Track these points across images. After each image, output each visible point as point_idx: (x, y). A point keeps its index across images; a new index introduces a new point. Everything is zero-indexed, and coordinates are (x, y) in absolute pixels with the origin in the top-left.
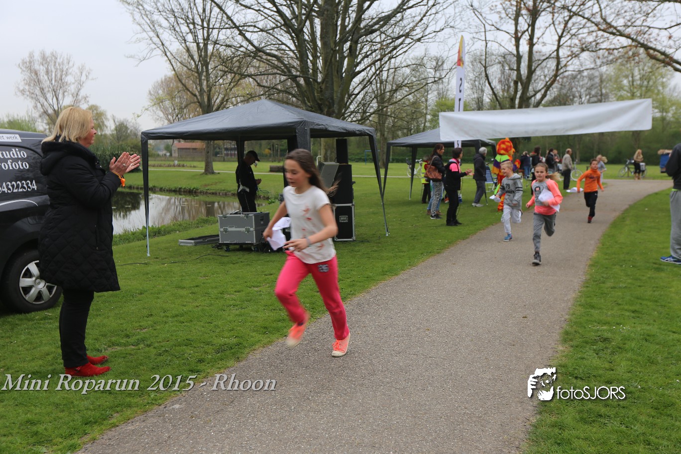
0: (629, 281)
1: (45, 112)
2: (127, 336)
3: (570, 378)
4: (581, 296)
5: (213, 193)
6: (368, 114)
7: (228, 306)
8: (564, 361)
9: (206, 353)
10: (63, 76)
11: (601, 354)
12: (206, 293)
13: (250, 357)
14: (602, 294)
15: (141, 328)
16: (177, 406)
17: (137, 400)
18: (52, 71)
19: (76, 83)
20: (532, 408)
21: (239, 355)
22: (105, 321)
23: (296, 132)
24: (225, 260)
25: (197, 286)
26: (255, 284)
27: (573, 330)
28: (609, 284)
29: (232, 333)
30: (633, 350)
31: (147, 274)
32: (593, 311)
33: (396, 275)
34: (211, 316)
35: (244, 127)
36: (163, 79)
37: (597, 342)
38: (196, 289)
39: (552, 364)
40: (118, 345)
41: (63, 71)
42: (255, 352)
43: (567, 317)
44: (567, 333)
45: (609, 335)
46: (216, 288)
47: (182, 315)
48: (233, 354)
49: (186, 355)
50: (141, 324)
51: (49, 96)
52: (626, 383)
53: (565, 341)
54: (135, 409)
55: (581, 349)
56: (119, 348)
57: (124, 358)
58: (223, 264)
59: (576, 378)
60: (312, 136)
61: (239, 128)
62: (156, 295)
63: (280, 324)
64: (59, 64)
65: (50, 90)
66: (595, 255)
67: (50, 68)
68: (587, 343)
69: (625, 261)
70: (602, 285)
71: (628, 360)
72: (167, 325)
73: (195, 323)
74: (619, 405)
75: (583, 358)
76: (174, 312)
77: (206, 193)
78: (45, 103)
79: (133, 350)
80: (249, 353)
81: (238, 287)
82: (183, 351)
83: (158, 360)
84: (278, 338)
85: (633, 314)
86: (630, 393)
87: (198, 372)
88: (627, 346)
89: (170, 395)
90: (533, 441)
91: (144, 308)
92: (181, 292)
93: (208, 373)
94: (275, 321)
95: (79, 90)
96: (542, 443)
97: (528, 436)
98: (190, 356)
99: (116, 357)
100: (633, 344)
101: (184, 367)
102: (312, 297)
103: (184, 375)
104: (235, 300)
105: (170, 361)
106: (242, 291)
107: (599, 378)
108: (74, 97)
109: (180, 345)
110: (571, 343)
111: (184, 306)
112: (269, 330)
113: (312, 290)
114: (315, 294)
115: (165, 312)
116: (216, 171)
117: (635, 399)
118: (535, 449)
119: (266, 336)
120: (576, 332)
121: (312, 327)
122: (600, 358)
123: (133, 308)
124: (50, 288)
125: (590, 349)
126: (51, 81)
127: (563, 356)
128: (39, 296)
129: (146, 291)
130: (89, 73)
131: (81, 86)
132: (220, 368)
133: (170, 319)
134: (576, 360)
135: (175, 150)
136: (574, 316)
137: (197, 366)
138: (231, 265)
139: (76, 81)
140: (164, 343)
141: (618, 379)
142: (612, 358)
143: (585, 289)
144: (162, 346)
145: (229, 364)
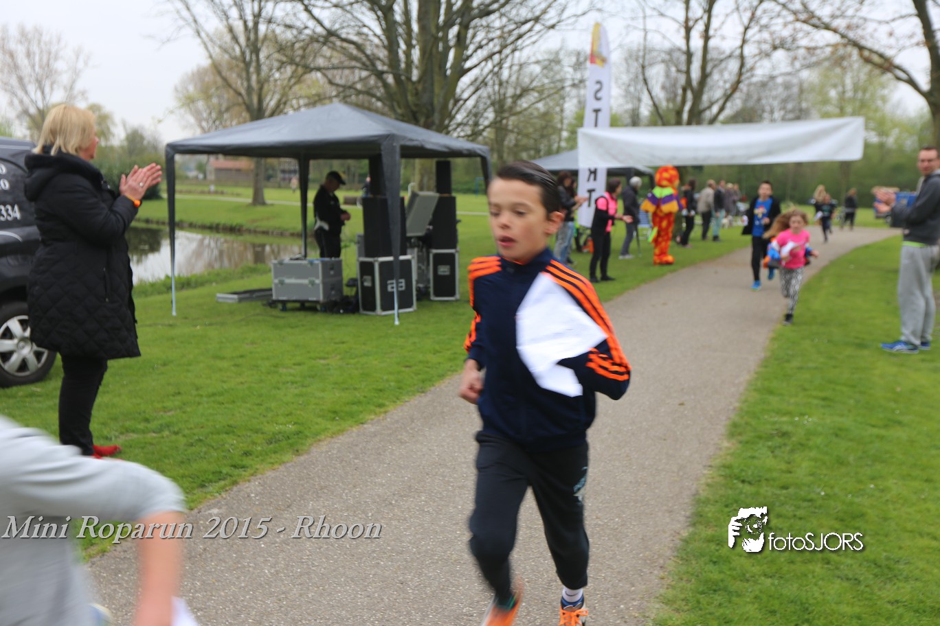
0: (821, 360)
1: (25, 112)
2: (147, 420)
3: (735, 481)
4: (757, 379)
5: (265, 233)
6: (481, 127)
7: (284, 383)
8: (729, 460)
9: (254, 443)
10: (52, 61)
11: (777, 452)
12: (254, 366)
13: (314, 449)
14: (785, 376)
15: (165, 410)
16: (215, 511)
18: (34, 54)
19: (70, 72)
20: (684, 518)
21: (299, 447)
22: (115, 400)
23: (380, 150)
24: (281, 322)
25: (242, 356)
26: (322, 355)
27: (743, 422)
28: (795, 364)
29: (288, 419)
30: (818, 447)
31: (173, 339)
32: (771, 397)
34: (260, 396)
35: (309, 141)
36: (195, 69)
37: (773, 438)
38: (240, 361)
39: (713, 464)
40: (133, 431)
41: (50, 54)
42: (321, 443)
43: (737, 405)
45: (790, 428)
46: (268, 359)
47: (221, 394)
48: (291, 445)
49: (227, 446)
50: (165, 405)
51: (32, 88)
52: (807, 489)
53: (732, 435)
55: (752, 446)
56: (134, 436)
57: (143, 448)
58: (277, 327)
59: (743, 481)
60: (403, 156)
62: (186, 367)
63: (355, 408)
64: (46, 44)
65: (33, 80)
67: (31, 48)
68: (760, 438)
69: (818, 334)
70: (786, 365)
71: (811, 460)
72: (201, 407)
73: (238, 404)
74: (795, 516)
75: (753, 457)
76: (210, 390)
77: (255, 232)
78: (26, 99)
79: (155, 438)
80: (311, 445)
81: (298, 359)
82: (222, 440)
83: (189, 451)
84: (351, 427)
85: (822, 403)
86: (810, 500)
87: (243, 467)
88: (811, 443)
89: (206, 498)
90: (682, 559)
91: (169, 384)
92: (221, 364)
93: (257, 469)
94: (348, 404)
95: (74, 82)
96: (694, 562)
97: (676, 554)
98: (233, 447)
99: (131, 447)
100: (819, 440)
101: (225, 462)
102: (399, 373)
103: (224, 471)
104: (294, 376)
105: (205, 453)
106: (304, 364)
107: (771, 482)
108: (66, 91)
109: (219, 433)
110: (740, 438)
111: (224, 382)
112: (341, 415)
113: (398, 364)
114: (403, 369)
115: (197, 389)
116: (268, 201)
117: (816, 508)
118: (684, 568)
119: (335, 423)
120: (747, 423)
121: (397, 412)
122: (775, 457)
123: (154, 384)
124: (38, 354)
125: (764, 446)
126: (33, 67)
127: (728, 455)
128: (24, 365)
129: (172, 362)
130: (89, 58)
131: (77, 75)
132: (272, 463)
133: (205, 399)
134: (745, 459)
135: (211, 171)
136: (746, 404)
137: (242, 461)
138: (289, 329)
139: (69, 68)
140: (197, 430)
141: (796, 484)
142: (791, 458)
143: (763, 369)
144: (194, 434)
145: (285, 459)
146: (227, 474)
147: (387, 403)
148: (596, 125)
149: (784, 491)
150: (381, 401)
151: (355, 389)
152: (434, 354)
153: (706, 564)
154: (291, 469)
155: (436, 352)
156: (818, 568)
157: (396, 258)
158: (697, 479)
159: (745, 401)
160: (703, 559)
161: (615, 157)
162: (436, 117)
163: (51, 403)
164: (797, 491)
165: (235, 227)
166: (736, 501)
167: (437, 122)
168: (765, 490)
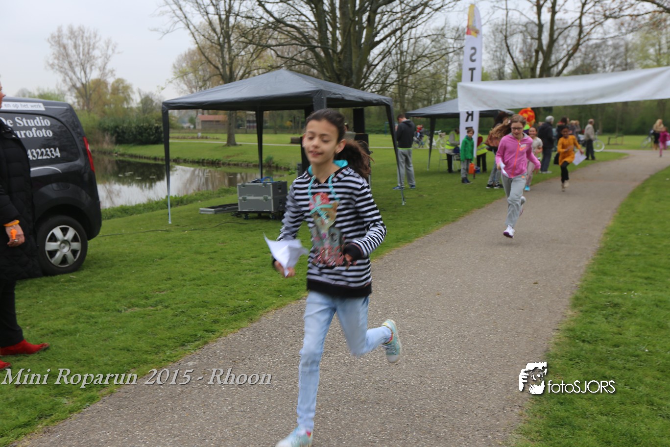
0: (644, 249)
1: (74, 86)
2: (147, 298)
3: (577, 341)
4: (594, 264)
5: (236, 165)
6: (387, 85)
7: (244, 271)
8: (573, 325)
9: (221, 314)
10: (91, 50)
11: (610, 319)
12: (223, 259)
13: (264, 319)
14: (615, 261)
15: (160, 290)
16: (191, 363)
17: (154, 357)
18: (79, 46)
19: (103, 57)
21: (253, 317)
22: (126, 284)
23: (312, 102)
24: (243, 227)
25: (215, 252)
27: (583, 296)
28: (623, 252)
29: (245, 296)
30: (642, 315)
31: (168, 240)
32: (605, 277)
33: (410, 242)
34: (227, 280)
35: (262, 97)
36: (187, 52)
37: (607, 307)
38: (214, 254)
39: (559, 327)
40: (137, 306)
41: (90, 45)
42: (268, 314)
43: (578, 283)
44: (577, 299)
45: (620, 301)
46: (233, 253)
47: (199, 279)
48: (247, 315)
49: (202, 316)
50: (160, 287)
51: (78, 69)
52: (634, 347)
53: (575, 306)
54: (151, 365)
55: (590, 314)
56: (137, 309)
57: (143, 318)
58: (241, 231)
59: (584, 341)
60: (329, 105)
61: (257, 98)
62: (176, 260)
63: (293, 288)
64: (87, 38)
65: (78, 64)
66: (611, 223)
67: (77, 42)
68: (596, 308)
69: (641, 229)
70: (616, 253)
71: (637, 324)
72: (185, 288)
73: (211, 286)
74: (625, 368)
75: (591, 323)
76: (192, 276)
77: (229, 164)
78: (74, 77)
79: (152, 311)
80: (261, 315)
81: (255, 253)
82: (198, 312)
83: (174, 320)
84: (291, 302)
85: (645, 281)
86: (637, 356)
87: (212, 331)
88: (637, 312)
89: (185, 354)
90: (536, 400)
91: (163, 272)
92: (200, 257)
93: (222, 333)
94: (289, 285)
95: (106, 64)
96: (545, 403)
97: (531, 396)
98: (205, 317)
99: (134, 317)
100: (643, 310)
101: (200, 328)
103: (199, 335)
104: (251, 265)
105: (186, 321)
106: (259, 256)
107: (606, 342)
108: (101, 71)
109: (196, 307)
110: (581, 308)
111: (202, 270)
112: (283, 293)
115: (183, 276)
116: (238, 143)
117: (641, 361)
118: (538, 407)
119: (279, 299)
120: (586, 297)
122: (609, 322)
123: (153, 272)
124: (74, 252)
125: (599, 314)
126: (79, 55)
127: (572, 321)
128: (64, 260)
129: (166, 256)
130: (115, 47)
131: (108, 59)
132: (233, 329)
133: (188, 283)
134: (585, 324)
135: (198, 123)
136: (586, 282)
137: (212, 327)
138: (250, 233)
139: (103, 55)
140: (181, 305)
141: (626, 343)
142: (621, 323)
143: (598, 257)
144: (179, 308)
145: (242, 325)
146: (200, 337)
148: (472, 80)
149: (616, 349)
153: (554, 404)
154: (247, 333)
156: (643, 408)
158: (548, 339)
159: (585, 280)
160: (552, 401)
161: (485, 103)
162: (354, 78)
163: (82, 286)
164: (626, 348)
165: (215, 161)
166: (578, 356)
167: (355, 81)
168: (601, 348)
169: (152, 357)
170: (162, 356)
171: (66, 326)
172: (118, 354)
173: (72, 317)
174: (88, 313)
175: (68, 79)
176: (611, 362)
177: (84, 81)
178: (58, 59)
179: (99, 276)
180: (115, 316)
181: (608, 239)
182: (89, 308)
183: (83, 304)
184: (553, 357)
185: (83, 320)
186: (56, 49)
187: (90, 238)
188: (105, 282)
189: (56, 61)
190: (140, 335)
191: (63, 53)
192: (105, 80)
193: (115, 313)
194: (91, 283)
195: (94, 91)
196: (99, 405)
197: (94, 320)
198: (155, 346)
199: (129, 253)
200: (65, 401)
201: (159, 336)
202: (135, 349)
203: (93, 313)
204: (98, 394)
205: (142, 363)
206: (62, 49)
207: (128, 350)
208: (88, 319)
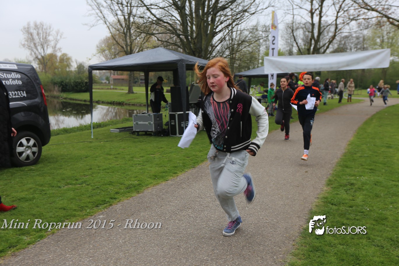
0: (370, 153)
1: (37, 57)
2: (77, 180)
3: (329, 204)
4: (341, 161)
5: (133, 105)
7: (135, 165)
8: (326, 195)
9: (120, 189)
10: (47, 36)
11: (348, 192)
12: (123, 158)
13: (146, 192)
14: (353, 160)
15: (85, 175)
16: (101, 216)
18: (40, 34)
19: (55, 41)
20: (305, 220)
21: (139, 190)
22: (64, 172)
23: (177, 66)
24: (136, 140)
25: (118, 154)
26: (152, 153)
27: (333, 179)
28: (359, 155)
29: (135, 179)
30: (367, 190)
31: (91, 147)
32: (347, 169)
34: (125, 169)
35: (148, 63)
36: (105, 38)
37: (347, 186)
38: (118, 155)
39: (319, 197)
40: (71, 184)
41: (47, 33)
42: (148, 189)
43: (331, 172)
44: (330, 181)
45: (355, 182)
46: (129, 155)
47: (108, 169)
48: (136, 190)
49: (109, 190)
50: (85, 173)
51: (39, 48)
52: (361, 207)
53: (328, 185)
54: (78, 218)
55: (337, 189)
56: (70, 186)
57: (74, 191)
58: (134, 142)
59: (332, 204)
60: (187, 69)
61: (145, 63)
62: (95, 158)
63: (164, 174)
64: (45, 29)
65: (40, 44)
66: (352, 139)
67: (39, 32)
69: (369, 142)
70: (354, 155)
71: (364, 195)
72: (99, 174)
73: (115, 173)
74: (355, 219)
75: (337, 194)
76: (104, 167)
77: (129, 105)
78: (37, 52)
79: (79, 187)
80: (144, 189)
81: (142, 155)
82: (107, 188)
83: (93, 192)
84: (162, 182)
85: (370, 171)
86: (363, 212)
87: (115, 199)
88: (364, 188)
89: (98, 211)
90: (303, 237)
91: (87, 165)
92: (109, 157)
93: (121, 199)
94: (161, 172)
95: (56, 44)
96: (308, 238)
97: (300, 235)
98: (111, 190)
99: (69, 190)
100: (367, 187)
101: (107, 196)
102: (184, 160)
103: (107, 200)
104: (139, 161)
105: (99, 193)
106: (144, 156)
107: (345, 205)
108: (53, 48)
109: (106, 185)
110: (332, 186)
111: (110, 164)
112: (157, 177)
113: (184, 156)
114: (186, 158)
115: (99, 167)
116: (134, 92)
117: (365, 215)
118: (303, 241)
119: (155, 180)
120: (335, 180)
121: (182, 176)
122: (347, 194)
123: (81, 165)
124: (34, 153)
125: (342, 189)
126: (40, 39)
127: (326, 193)
128: (28, 157)
129: (89, 156)
130: (62, 34)
131: (57, 42)
132: (127, 197)
133: (101, 171)
134: (334, 195)
135: (111, 80)
136: (336, 172)
137: (114, 196)
138: (140, 143)
139: (54, 39)
140: (97, 184)
141: (356, 205)
142: (355, 194)
143: (344, 157)
144: (96, 185)
145: (133, 195)
146: (108, 201)
147: (178, 172)
148: (273, 56)
149: (351, 208)
150: (175, 171)
151: (165, 166)
152: (200, 152)
153: (313, 239)
154: (135, 199)
155: (201, 151)
156: (364, 241)
157: (185, 112)
158: (312, 203)
159: (335, 171)
160: (312, 237)
161: (280, 69)
162: (203, 53)
163: (38, 173)
164: (357, 208)
165: (121, 103)
166: (328, 213)
167: (203, 55)
168: (342, 208)
169: (78, 213)
170: (84, 213)
171: (27, 196)
172: (58, 212)
173: (32, 191)
174: (41, 188)
175: (33, 53)
176: (347, 216)
177: (43, 55)
178: (28, 41)
179: (48, 167)
180: (57, 190)
181: (350, 148)
182: (41, 185)
183: (38, 183)
184: (314, 213)
185: (38, 192)
186: (26, 36)
187: (44, 145)
188: (52, 171)
189: (26, 43)
190: (72, 201)
191: (31, 38)
192: (56, 54)
193: (57, 188)
194: (44, 172)
195: (49, 60)
196: (46, 240)
197: (44, 192)
198: (80, 207)
199: (67, 154)
200: (25, 238)
201: (83, 201)
202: (69, 209)
203: (44, 188)
204: (45, 234)
205: (72, 217)
206: (30, 35)
207: (64, 209)
208: (41, 191)
